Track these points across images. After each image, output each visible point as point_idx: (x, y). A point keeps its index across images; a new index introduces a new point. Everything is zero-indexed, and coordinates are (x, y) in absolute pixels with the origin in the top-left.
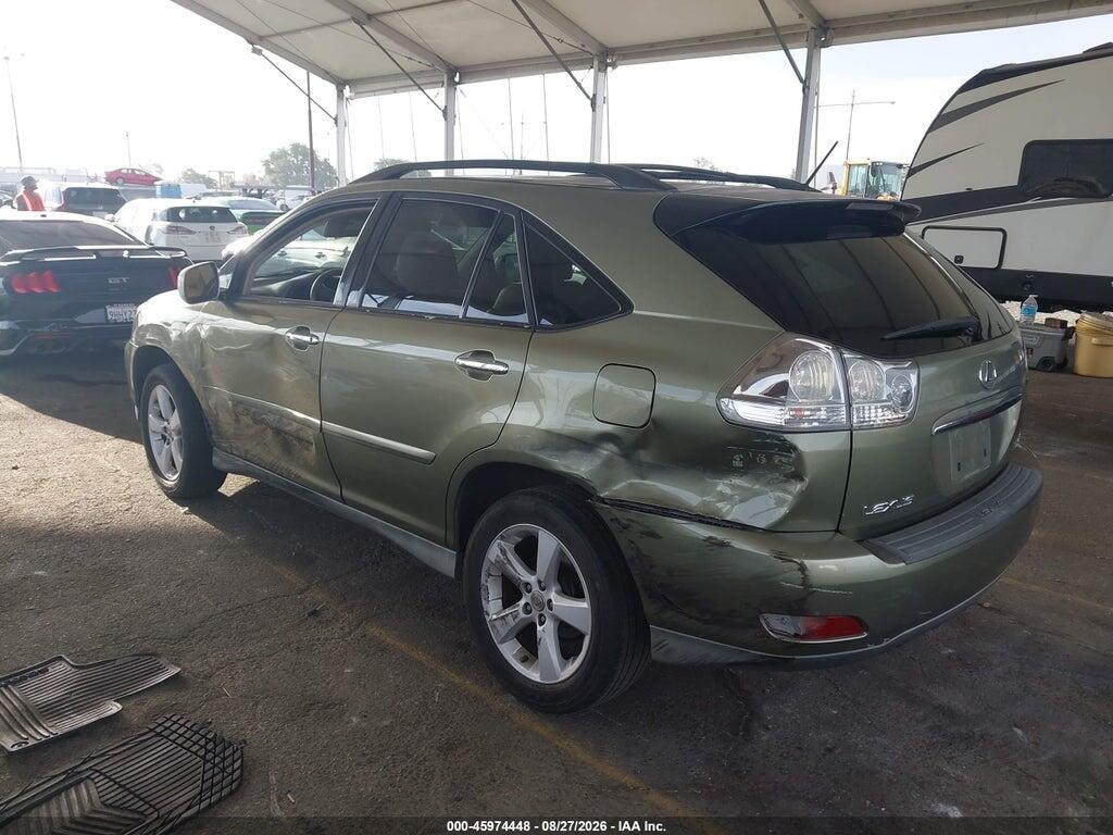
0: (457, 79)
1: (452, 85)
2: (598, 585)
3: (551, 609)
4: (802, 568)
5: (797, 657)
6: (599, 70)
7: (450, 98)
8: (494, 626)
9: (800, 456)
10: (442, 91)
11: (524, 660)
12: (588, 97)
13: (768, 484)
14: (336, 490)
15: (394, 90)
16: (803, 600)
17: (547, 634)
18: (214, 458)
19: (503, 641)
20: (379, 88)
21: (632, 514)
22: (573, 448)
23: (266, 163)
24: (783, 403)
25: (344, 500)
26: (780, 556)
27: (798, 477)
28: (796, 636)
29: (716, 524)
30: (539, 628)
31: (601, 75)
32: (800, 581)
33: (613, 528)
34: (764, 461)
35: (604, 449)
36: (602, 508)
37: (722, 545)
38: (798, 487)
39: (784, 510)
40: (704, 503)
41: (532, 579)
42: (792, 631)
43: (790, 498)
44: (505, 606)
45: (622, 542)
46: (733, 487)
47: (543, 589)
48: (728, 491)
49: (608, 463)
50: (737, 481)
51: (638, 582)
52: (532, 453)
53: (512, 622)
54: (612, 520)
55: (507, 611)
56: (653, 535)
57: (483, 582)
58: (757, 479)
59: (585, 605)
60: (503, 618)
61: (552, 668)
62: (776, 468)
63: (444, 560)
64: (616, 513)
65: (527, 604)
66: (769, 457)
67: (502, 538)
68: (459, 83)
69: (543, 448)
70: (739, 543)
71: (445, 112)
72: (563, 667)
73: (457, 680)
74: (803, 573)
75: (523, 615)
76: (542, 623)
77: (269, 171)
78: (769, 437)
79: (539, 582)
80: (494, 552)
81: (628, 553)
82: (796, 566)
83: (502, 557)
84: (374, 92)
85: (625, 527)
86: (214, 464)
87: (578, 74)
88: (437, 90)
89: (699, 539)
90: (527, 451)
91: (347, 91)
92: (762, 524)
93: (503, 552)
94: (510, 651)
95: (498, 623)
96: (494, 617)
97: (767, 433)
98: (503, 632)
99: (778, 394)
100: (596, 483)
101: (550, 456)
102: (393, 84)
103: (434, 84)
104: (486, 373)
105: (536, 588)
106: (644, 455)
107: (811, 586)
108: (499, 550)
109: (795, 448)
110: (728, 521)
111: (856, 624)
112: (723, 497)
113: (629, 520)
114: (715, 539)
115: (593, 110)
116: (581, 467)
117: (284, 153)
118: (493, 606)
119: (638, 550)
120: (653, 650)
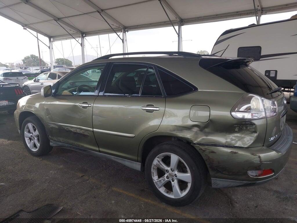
0: (84, 36)
1: (83, 37)
2: (194, 168)
3: (176, 177)
4: (259, 157)
5: (257, 182)
6: (124, 32)
7: (82, 41)
8: (157, 184)
9: (256, 127)
10: (80, 39)
11: (167, 192)
12: (121, 40)
13: (246, 135)
14: (97, 149)
15: (66, 39)
16: (260, 166)
17: (175, 184)
18: (50, 143)
19: (160, 187)
20: (62, 38)
21: (206, 147)
22: (184, 130)
23: (23, 60)
24: (250, 112)
25: (100, 151)
26: (253, 154)
27: (255, 132)
28: (256, 176)
29: (232, 147)
30: (172, 183)
31: (124, 34)
32: (259, 161)
33: (200, 152)
34: (245, 128)
35: (194, 129)
36: (196, 146)
37: (235, 153)
38: (256, 135)
39: (252, 142)
40: (226, 142)
41: (169, 169)
42: (255, 175)
43: (253, 138)
44: (159, 177)
45: (203, 155)
46: (235, 137)
47: (173, 171)
48: (234, 138)
49: (196, 133)
50: (236, 135)
51: (208, 166)
52: (171, 132)
53: (163, 182)
54: (199, 149)
55: (161, 179)
56: (213, 152)
57: (152, 171)
58: (243, 134)
59: (189, 175)
60: (160, 181)
61: (178, 194)
62: (248, 130)
63: (137, 166)
64: (201, 147)
65: (167, 176)
66: (246, 127)
67: (158, 157)
68: (85, 37)
69: (174, 130)
70: (240, 152)
71: (81, 44)
72: (181, 193)
73: (146, 201)
74: (260, 158)
75: (166, 179)
76: (173, 181)
77: (24, 63)
78: (247, 122)
79: (171, 169)
80: (156, 162)
81: (205, 158)
82: (258, 157)
83: (158, 163)
84: (60, 40)
85: (204, 151)
86: (50, 145)
87: (118, 34)
88: (79, 39)
89: (228, 152)
90: (168, 132)
91: (52, 40)
92: (246, 146)
93: (159, 162)
94: (162, 190)
95: (158, 183)
96: (157, 181)
97: (247, 121)
98: (160, 185)
99: (248, 110)
100: (193, 139)
101: (177, 133)
102: (66, 37)
103: (78, 37)
104: (152, 111)
105: (170, 172)
106: (207, 130)
107: (262, 162)
108: (157, 161)
109: (254, 124)
110: (235, 146)
111: (271, 171)
112: (232, 140)
113: (205, 149)
114: (233, 151)
115: (123, 43)
116: (188, 135)
117: (28, 58)
118: (155, 178)
119: (209, 157)
120: (212, 185)
